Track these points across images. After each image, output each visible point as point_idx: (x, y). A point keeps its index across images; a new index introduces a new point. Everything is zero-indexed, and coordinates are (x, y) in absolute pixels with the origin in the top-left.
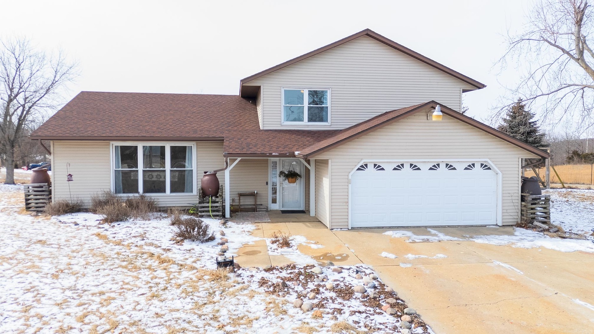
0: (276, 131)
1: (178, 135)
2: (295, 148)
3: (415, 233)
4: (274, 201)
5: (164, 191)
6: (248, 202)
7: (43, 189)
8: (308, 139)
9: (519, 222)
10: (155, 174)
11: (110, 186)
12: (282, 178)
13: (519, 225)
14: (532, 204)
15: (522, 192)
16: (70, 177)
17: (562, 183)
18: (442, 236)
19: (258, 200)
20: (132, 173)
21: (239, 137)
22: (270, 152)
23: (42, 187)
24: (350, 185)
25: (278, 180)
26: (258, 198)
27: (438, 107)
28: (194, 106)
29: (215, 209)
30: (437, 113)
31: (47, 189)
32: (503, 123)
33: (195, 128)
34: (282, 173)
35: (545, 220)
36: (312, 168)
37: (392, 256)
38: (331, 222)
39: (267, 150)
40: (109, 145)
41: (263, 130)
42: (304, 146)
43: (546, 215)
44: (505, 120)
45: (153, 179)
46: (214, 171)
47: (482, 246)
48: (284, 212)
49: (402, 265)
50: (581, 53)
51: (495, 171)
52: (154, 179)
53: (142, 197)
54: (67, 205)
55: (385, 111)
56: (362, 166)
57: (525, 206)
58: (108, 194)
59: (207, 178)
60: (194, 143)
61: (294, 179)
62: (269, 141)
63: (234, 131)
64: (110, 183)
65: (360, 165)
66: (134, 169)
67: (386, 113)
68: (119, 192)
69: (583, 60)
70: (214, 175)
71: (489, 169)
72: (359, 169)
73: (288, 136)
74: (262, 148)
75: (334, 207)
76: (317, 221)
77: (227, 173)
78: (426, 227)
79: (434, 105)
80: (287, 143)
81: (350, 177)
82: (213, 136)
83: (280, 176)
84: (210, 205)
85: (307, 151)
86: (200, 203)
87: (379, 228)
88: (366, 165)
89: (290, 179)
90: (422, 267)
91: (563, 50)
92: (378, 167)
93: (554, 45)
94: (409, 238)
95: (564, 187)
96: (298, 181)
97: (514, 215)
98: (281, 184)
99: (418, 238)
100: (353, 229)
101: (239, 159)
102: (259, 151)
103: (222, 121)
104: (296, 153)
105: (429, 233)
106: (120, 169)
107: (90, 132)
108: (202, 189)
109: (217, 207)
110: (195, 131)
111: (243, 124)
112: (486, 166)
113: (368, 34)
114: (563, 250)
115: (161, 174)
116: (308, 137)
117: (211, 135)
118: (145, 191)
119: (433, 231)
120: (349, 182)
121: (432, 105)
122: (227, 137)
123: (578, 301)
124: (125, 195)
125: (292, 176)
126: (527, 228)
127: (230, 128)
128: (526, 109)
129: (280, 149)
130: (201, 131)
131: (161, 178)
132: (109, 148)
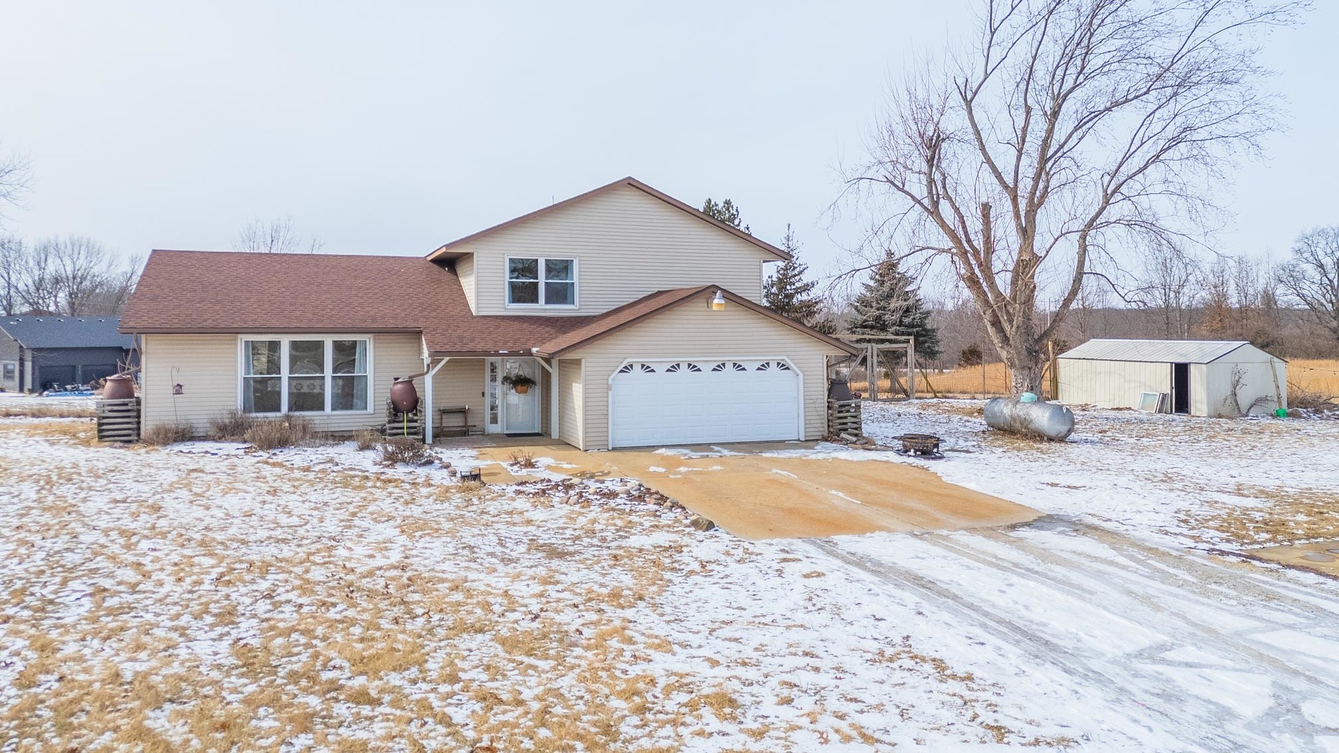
0: (497, 317)
1: (350, 326)
2: (529, 345)
3: (693, 451)
4: (494, 420)
5: (322, 408)
6: (454, 422)
7: (129, 408)
8: (548, 329)
9: (826, 435)
10: (306, 383)
11: (236, 401)
12: (506, 386)
13: (825, 439)
14: (840, 412)
15: (829, 397)
16: (179, 389)
17: (934, 392)
18: (726, 452)
19: (469, 419)
20: (270, 382)
21: (444, 327)
22: (496, 349)
23: (127, 405)
24: (610, 393)
25: (500, 389)
26: (469, 415)
27: (719, 293)
28: (356, 277)
29: (412, 430)
30: (718, 301)
31: (135, 408)
32: (864, 292)
33: (372, 313)
34: (506, 379)
35: (856, 432)
36: (554, 371)
37: (661, 470)
38: (585, 441)
39: (489, 346)
40: (236, 340)
41: (478, 316)
42: (542, 341)
43: (855, 426)
44: (867, 286)
45: (302, 391)
46: (410, 377)
47: (768, 459)
48: (509, 435)
49: (671, 476)
50: (936, 204)
51: (794, 371)
52: (305, 390)
53: (288, 418)
54: (167, 431)
55: (656, 290)
56: (626, 367)
57: (832, 415)
58: (233, 414)
59: (399, 386)
60: (371, 336)
61: (523, 388)
62: (490, 333)
63: (434, 318)
64: (236, 397)
65: (623, 365)
66: (274, 375)
67: (659, 293)
68: (250, 412)
69: (939, 215)
70: (409, 382)
71: (788, 368)
72: (622, 371)
73: (517, 325)
74: (482, 344)
75: (589, 421)
76: (564, 443)
77: (428, 379)
78: (710, 444)
79: (714, 289)
80: (518, 336)
81: (610, 382)
82: (404, 325)
83: (503, 383)
84: (405, 424)
85: (551, 347)
86: (389, 422)
87: (648, 447)
88: (631, 366)
89: (519, 387)
90: (694, 477)
91: (913, 197)
92: (647, 368)
93: (902, 190)
94: (686, 455)
95: (936, 397)
96: (530, 391)
97: (820, 427)
98: (505, 395)
99: (695, 455)
100: (614, 449)
101: (447, 359)
102: (479, 347)
103: (410, 301)
104: (534, 350)
105: (712, 450)
106: (252, 376)
107: (210, 321)
108: (393, 402)
109: (415, 427)
110: (374, 319)
111: (443, 306)
112: (783, 365)
113: (631, 184)
114: (855, 459)
115: (317, 383)
116: (547, 326)
117: (401, 324)
118: (290, 409)
119: (716, 448)
120: (609, 388)
121: (713, 289)
122: (426, 328)
123: (833, 492)
124: (261, 415)
125: (520, 383)
126: (833, 441)
127: (425, 313)
128: (901, 268)
129: (510, 344)
130: (382, 318)
131: (314, 388)
132: (236, 344)
